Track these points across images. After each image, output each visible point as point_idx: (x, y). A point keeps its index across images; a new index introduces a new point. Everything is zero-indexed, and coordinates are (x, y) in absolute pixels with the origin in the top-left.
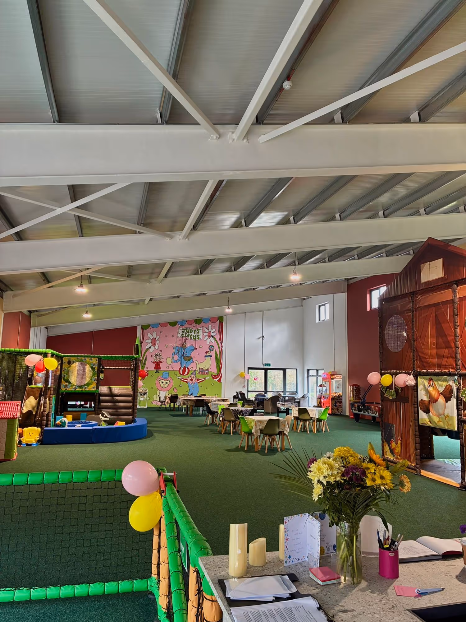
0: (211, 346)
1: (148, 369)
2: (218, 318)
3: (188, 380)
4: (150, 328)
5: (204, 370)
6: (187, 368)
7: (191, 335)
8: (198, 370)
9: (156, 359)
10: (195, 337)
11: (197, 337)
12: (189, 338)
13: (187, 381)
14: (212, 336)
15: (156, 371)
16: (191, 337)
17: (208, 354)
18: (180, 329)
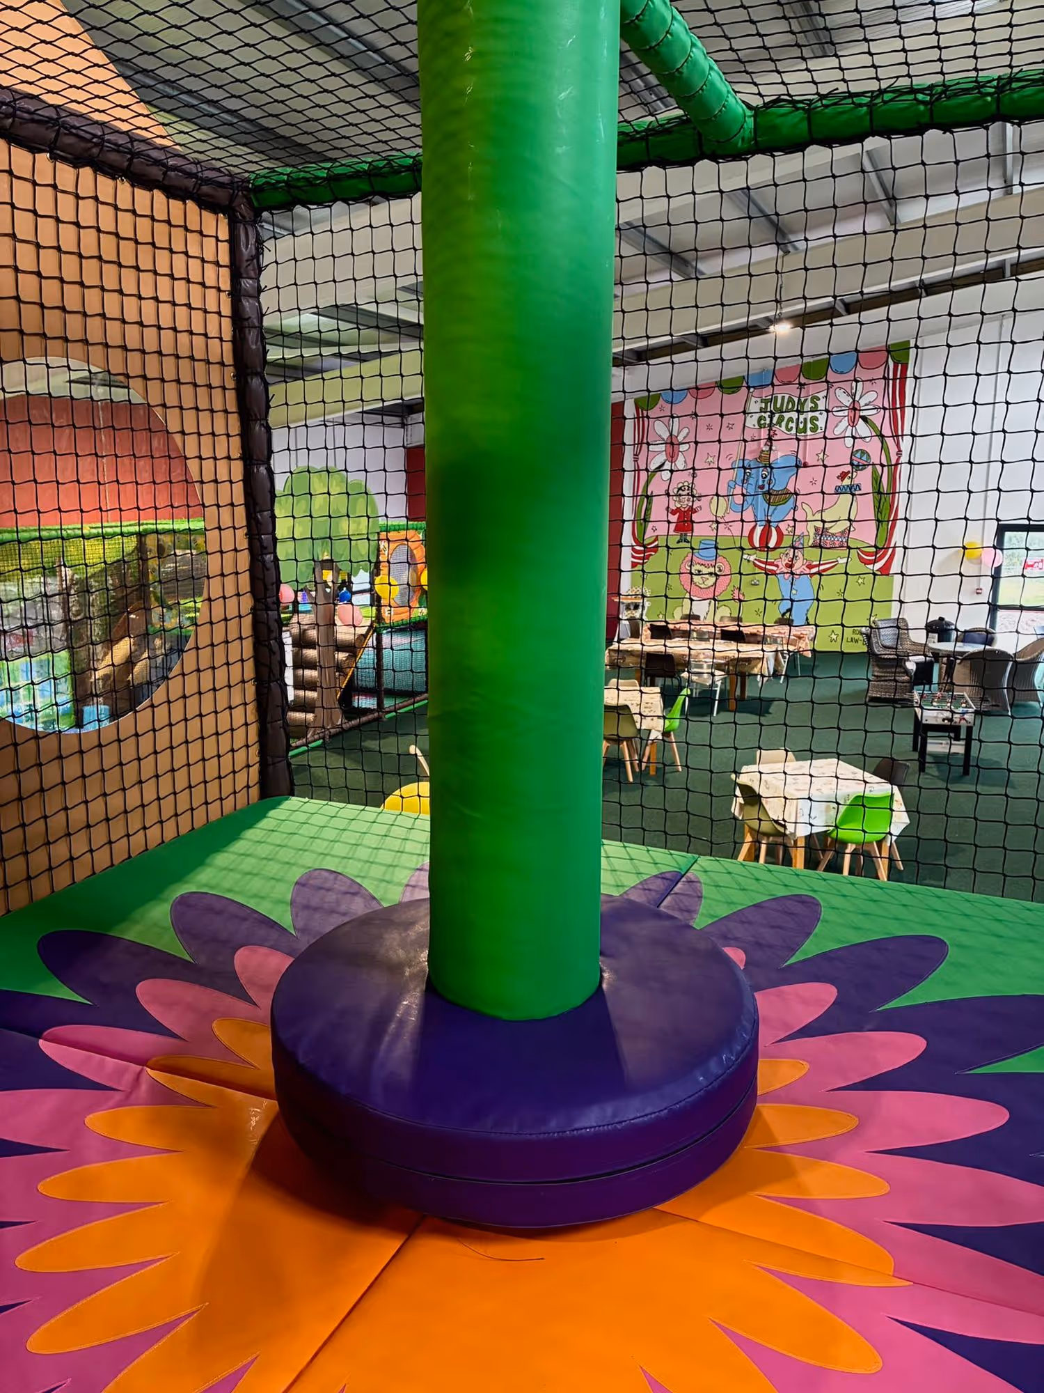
0: (858, 455)
1: (656, 533)
2: (888, 350)
3: (777, 566)
4: (659, 405)
5: (833, 535)
6: (773, 529)
7: (791, 420)
8: (812, 535)
9: (680, 501)
10: (801, 426)
11: (809, 425)
12: (783, 428)
13: (775, 568)
14: (865, 419)
15: (678, 538)
16: (791, 425)
17: (847, 482)
18: (753, 399)
